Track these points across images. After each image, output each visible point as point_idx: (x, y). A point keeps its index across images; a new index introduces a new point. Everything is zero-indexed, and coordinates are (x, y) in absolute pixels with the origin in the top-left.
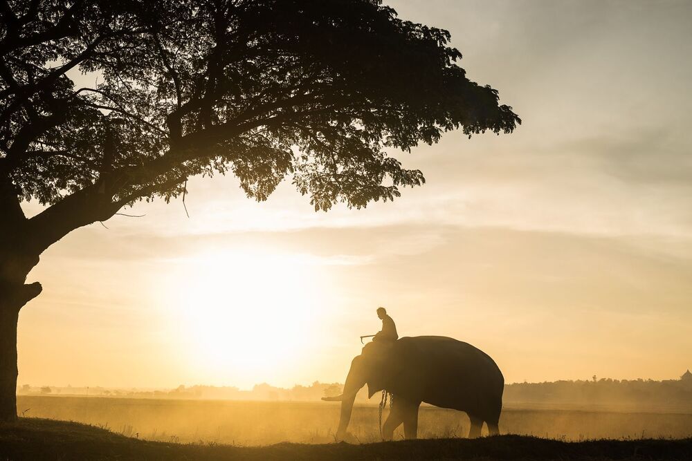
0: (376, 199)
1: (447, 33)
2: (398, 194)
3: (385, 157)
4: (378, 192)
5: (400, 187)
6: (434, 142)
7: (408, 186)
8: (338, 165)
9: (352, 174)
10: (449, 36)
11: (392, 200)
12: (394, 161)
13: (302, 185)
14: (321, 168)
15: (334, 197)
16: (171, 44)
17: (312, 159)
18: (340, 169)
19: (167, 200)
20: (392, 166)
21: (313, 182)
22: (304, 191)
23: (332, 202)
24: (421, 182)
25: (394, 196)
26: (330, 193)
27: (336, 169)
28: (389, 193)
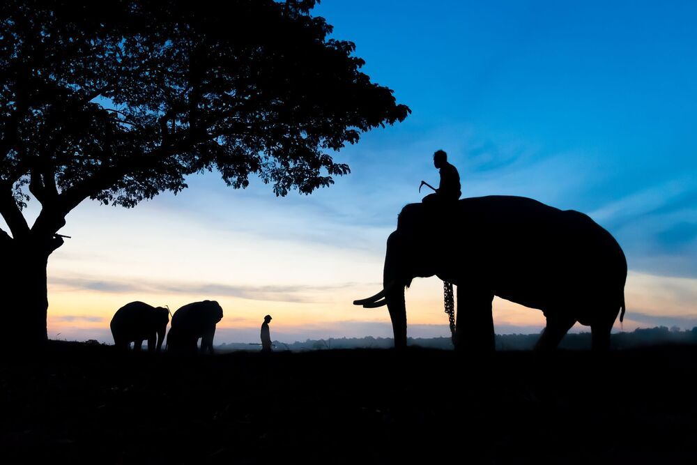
0: (318, 187)
1: (353, 44)
2: (333, 182)
3: (321, 154)
4: (318, 182)
5: (333, 176)
6: (355, 143)
7: (339, 175)
8: (290, 162)
9: (301, 169)
10: (354, 48)
11: (328, 186)
12: (327, 157)
13: (265, 177)
14: (278, 165)
15: (289, 186)
16: (174, 83)
17: (271, 159)
18: (292, 165)
19: (175, 193)
20: (327, 161)
21: (273, 175)
22: (266, 181)
23: (288, 190)
24: (348, 172)
25: (330, 184)
26: (286, 184)
27: (289, 165)
28: (326, 181)
